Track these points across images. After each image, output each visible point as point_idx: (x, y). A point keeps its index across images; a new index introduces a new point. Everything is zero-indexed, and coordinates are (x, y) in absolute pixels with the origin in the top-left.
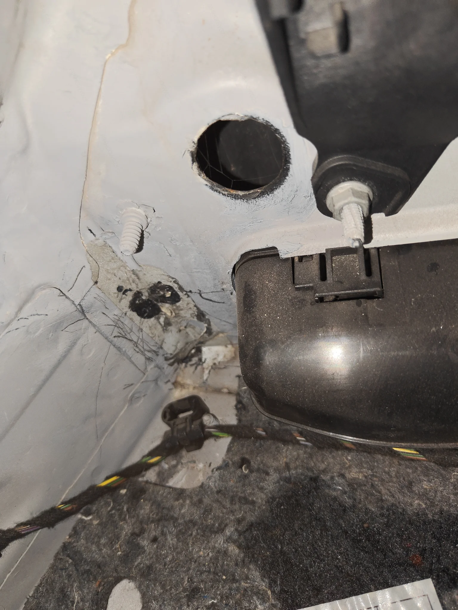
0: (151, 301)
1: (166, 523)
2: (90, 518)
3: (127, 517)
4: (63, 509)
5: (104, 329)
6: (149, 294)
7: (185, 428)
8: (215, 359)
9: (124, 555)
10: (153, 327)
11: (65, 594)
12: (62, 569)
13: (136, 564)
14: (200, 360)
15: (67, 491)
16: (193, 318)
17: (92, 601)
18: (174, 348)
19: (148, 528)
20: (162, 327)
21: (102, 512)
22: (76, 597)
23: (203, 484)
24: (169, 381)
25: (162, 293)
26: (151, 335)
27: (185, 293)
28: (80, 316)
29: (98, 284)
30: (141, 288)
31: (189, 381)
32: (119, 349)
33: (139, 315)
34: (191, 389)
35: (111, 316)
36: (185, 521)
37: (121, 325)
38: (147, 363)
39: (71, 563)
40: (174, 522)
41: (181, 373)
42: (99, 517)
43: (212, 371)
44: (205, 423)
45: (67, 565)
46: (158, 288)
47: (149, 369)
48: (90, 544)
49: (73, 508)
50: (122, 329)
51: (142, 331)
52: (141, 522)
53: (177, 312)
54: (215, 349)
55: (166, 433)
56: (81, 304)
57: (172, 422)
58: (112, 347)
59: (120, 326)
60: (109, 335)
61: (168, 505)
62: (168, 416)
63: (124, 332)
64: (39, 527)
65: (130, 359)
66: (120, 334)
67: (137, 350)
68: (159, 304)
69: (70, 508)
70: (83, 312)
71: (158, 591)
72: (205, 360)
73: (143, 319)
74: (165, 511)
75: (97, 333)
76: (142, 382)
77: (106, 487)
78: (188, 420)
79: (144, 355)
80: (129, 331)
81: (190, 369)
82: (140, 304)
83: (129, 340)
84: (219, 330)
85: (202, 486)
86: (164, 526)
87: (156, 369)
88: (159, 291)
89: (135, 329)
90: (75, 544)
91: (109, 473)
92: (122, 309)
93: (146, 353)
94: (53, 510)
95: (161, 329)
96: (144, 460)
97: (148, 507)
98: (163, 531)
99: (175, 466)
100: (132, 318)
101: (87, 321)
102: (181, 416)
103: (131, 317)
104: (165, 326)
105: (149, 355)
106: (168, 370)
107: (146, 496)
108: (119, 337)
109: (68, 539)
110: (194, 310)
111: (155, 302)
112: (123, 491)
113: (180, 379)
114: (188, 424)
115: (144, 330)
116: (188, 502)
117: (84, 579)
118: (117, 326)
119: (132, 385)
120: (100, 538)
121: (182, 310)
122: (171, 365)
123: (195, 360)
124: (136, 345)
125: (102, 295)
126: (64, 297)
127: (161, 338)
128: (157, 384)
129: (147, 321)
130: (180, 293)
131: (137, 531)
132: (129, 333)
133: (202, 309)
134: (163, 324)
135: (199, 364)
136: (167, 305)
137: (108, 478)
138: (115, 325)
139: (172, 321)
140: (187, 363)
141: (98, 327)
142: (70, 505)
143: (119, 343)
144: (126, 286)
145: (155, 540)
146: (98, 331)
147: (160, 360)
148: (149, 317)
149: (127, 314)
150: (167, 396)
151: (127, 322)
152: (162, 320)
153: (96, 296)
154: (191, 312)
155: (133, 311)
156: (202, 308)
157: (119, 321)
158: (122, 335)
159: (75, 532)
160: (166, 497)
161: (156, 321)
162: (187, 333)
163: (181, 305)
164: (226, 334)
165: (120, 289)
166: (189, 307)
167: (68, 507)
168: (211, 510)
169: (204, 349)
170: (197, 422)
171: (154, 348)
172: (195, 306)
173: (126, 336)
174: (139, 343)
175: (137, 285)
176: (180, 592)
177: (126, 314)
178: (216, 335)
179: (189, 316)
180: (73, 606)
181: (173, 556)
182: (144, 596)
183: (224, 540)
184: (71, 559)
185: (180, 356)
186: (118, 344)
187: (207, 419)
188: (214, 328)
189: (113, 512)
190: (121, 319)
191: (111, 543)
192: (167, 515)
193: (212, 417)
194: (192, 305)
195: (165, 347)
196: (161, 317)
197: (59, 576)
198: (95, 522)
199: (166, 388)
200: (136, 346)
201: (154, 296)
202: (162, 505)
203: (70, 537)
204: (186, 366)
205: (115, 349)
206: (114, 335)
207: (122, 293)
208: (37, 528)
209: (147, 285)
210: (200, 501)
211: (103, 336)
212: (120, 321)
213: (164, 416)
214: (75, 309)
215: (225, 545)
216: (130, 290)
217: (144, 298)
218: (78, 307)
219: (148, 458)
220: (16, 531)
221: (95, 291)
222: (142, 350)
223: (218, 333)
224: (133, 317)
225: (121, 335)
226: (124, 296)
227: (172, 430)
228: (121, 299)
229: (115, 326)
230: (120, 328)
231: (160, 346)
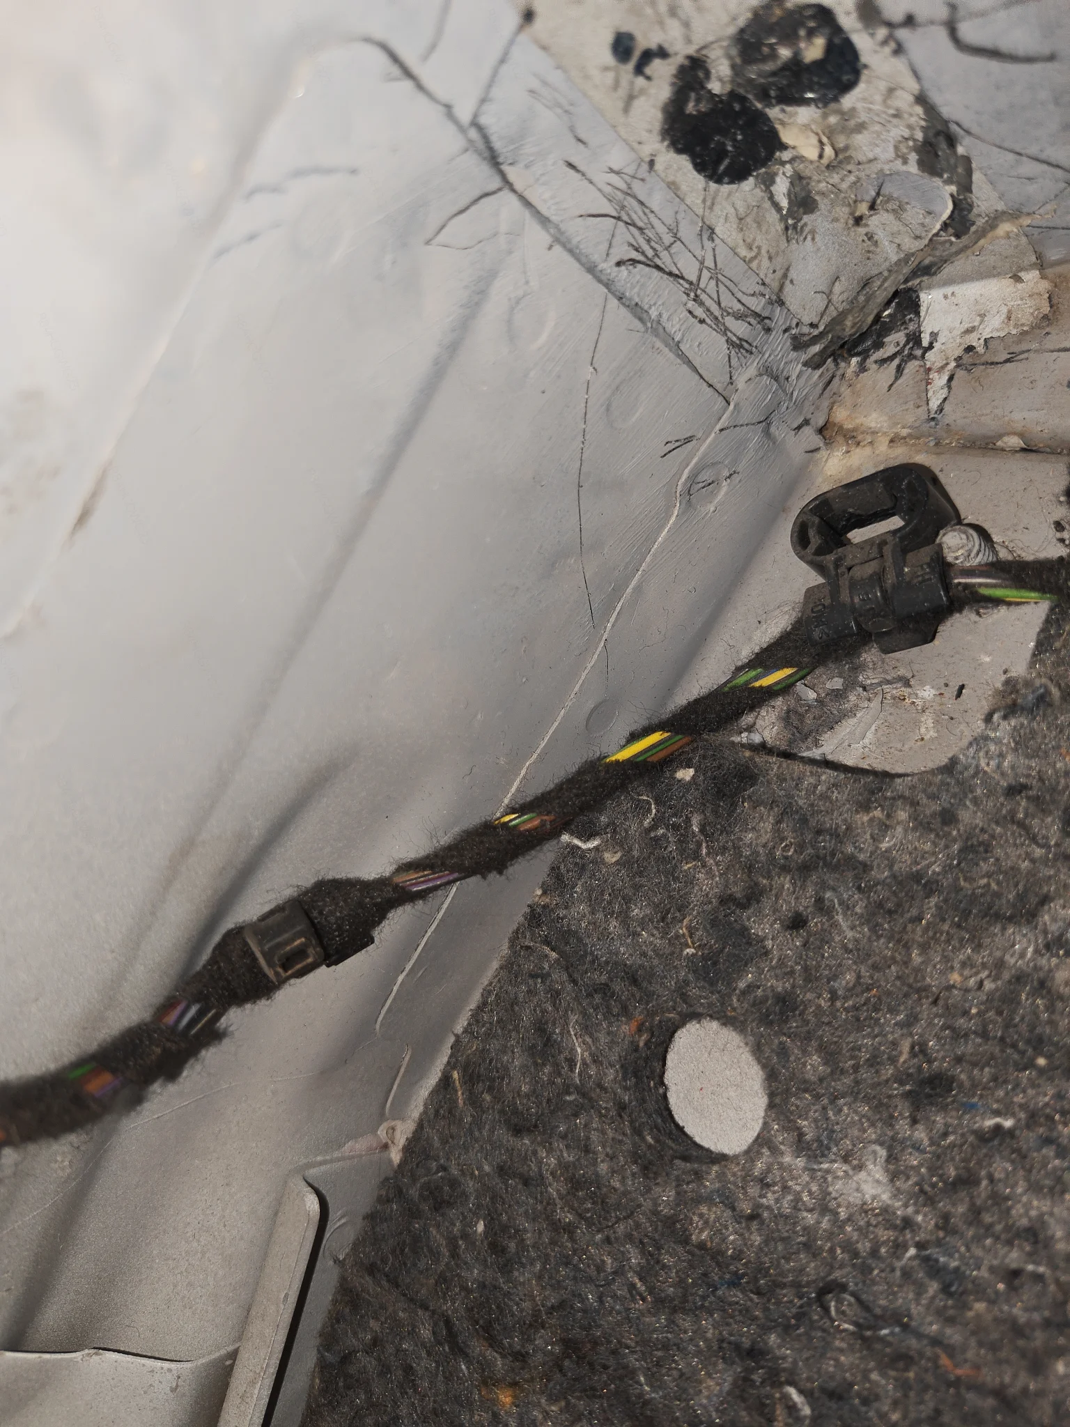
0: (742, 100)
1: (830, 879)
2: (592, 844)
3: (704, 851)
4: (515, 826)
5: (579, 231)
6: (733, 67)
7: (879, 577)
8: (969, 331)
9: (704, 958)
10: (749, 220)
11: (548, 1039)
12: (533, 976)
13: (742, 985)
14: (915, 339)
15: (523, 772)
16: (905, 162)
17: (622, 1066)
18: (820, 302)
19: (771, 886)
20: (783, 219)
21: (626, 832)
22: (579, 1050)
23: (954, 761)
24: (806, 422)
25: (785, 53)
26: (743, 252)
27: (882, 32)
28: (485, 178)
29: (539, 24)
30: (702, 43)
31: (874, 420)
32: (637, 310)
33: (700, 167)
34: (883, 446)
35: (602, 178)
36: (894, 876)
37: (638, 216)
38: (734, 362)
39: (557, 961)
40: (857, 878)
41: (846, 391)
42: (620, 843)
43: (961, 374)
44: (950, 558)
45: (546, 966)
46: (770, 30)
47: (741, 383)
48: (600, 915)
49: (543, 824)
50: (640, 229)
51: (711, 239)
52: (750, 868)
53: (841, 141)
54: (971, 291)
55: (810, 592)
56: (483, 120)
57: (831, 558)
58: (614, 302)
59: (634, 217)
60: (596, 258)
61: (835, 820)
62: (815, 540)
63: (649, 241)
64: (456, 875)
65: (676, 347)
66: (637, 250)
67: (699, 312)
68: (774, 113)
69: (536, 822)
70: (494, 160)
71: (814, 1064)
72: (934, 335)
73: (713, 186)
74: (825, 843)
75: (558, 249)
76: (721, 430)
77: (631, 763)
78: (887, 550)
79: (725, 331)
80: (668, 239)
81: (878, 377)
82: (702, 116)
83: (670, 274)
84: (1000, 206)
85: (950, 767)
86: (824, 886)
87: (766, 380)
88: (771, 46)
89: (688, 231)
90: (562, 913)
91: (639, 723)
92: (636, 145)
93: (730, 322)
94: (488, 828)
95: (780, 227)
96: (741, 680)
97: (767, 826)
98: (819, 901)
99: (838, 695)
100: (673, 183)
101: (513, 199)
102: (857, 536)
103: (671, 178)
104: (791, 213)
105: (740, 328)
106: (804, 381)
107: (759, 789)
108: (634, 262)
109: (540, 897)
110: (913, 120)
111: (759, 106)
112: (686, 774)
113: (841, 415)
114: (889, 561)
115: (717, 230)
116: (902, 815)
117: (596, 1008)
118: (625, 218)
119: (688, 440)
120: (628, 900)
121: (861, 127)
122: (815, 364)
123: (896, 339)
124: (692, 295)
125: (556, 77)
126: (408, 85)
127: (779, 262)
128: (767, 433)
129: (730, 194)
130: (862, 41)
131: (737, 890)
132: (667, 248)
133: (946, 112)
134: (784, 203)
135: (911, 357)
136: (805, 114)
137: (634, 737)
138: (614, 214)
139: (820, 185)
140: (865, 355)
141: (557, 227)
142: (534, 815)
143: (636, 290)
144: (647, 39)
145: (797, 923)
146: (560, 240)
147: (777, 347)
148: (737, 175)
149: (658, 166)
150: (801, 475)
151: (657, 199)
152: (781, 187)
153: (535, 84)
154: (898, 131)
155: (679, 151)
156: (951, 106)
157: (629, 198)
158: (643, 253)
159: (557, 882)
160: (825, 797)
161: (759, 193)
162: (870, 237)
163: (859, 106)
164: (1026, 221)
165: (622, 46)
166: (892, 112)
167: (527, 822)
168: (988, 848)
169: (931, 299)
170: (925, 554)
171: (757, 304)
172: (921, 99)
173: (659, 262)
174: (702, 285)
175: (687, 25)
176: (887, 1081)
177: (652, 163)
178: (982, 233)
179: (891, 153)
180: (572, 1069)
181: (859, 977)
182: (771, 1076)
183: (1037, 945)
184: (553, 949)
185: (849, 327)
186: (633, 294)
187: (955, 544)
188: (985, 198)
189: (661, 831)
190: (637, 187)
191: (663, 919)
192: (833, 854)
193: (975, 535)
194: (904, 100)
195: (793, 296)
196: (776, 174)
197: (529, 992)
198: (611, 857)
199: (798, 444)
200: (694, 300)
201: (752, 72)
202: (813, 823)
203: (545, 893)
204: (862, 368)
205: (623, 311)
206: (617, 259)
207: (630, 66)
208: (451, 878)
209: (725, 18)
210: (948, 817)
211: (578, 260)
212: (635, 197)
213: (801, 538)
214: (458, 142)
215: (1043, 962)
216: (662, 53)
217: (715, 87)
218: (473, 134)
219: (753, 673)
220: (397, 885)
221: (526, 56)
222: (717, 313)
223: (995, 220)
224: (679, 179)
225: (640, 258)
226: (640, 81)
227: (833, 585)
228: (631, 98)
229: (619, 219)
230: (634, 225)
231: (774, 298)
